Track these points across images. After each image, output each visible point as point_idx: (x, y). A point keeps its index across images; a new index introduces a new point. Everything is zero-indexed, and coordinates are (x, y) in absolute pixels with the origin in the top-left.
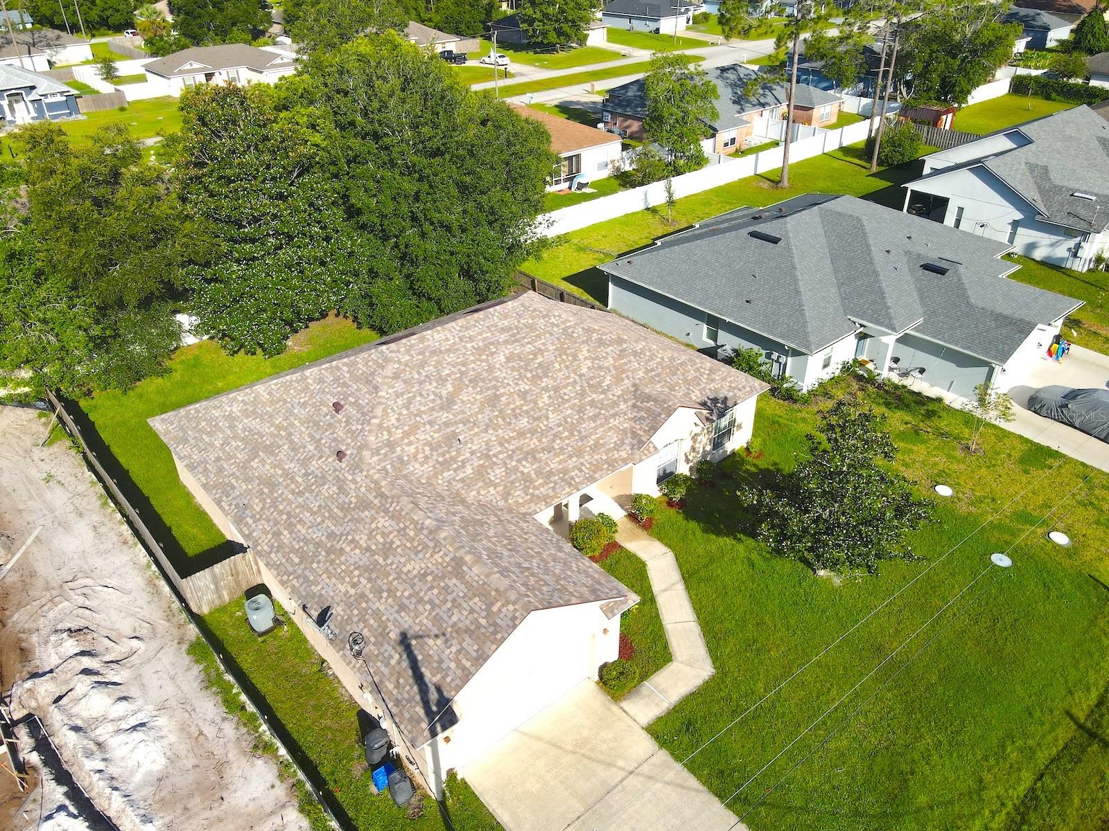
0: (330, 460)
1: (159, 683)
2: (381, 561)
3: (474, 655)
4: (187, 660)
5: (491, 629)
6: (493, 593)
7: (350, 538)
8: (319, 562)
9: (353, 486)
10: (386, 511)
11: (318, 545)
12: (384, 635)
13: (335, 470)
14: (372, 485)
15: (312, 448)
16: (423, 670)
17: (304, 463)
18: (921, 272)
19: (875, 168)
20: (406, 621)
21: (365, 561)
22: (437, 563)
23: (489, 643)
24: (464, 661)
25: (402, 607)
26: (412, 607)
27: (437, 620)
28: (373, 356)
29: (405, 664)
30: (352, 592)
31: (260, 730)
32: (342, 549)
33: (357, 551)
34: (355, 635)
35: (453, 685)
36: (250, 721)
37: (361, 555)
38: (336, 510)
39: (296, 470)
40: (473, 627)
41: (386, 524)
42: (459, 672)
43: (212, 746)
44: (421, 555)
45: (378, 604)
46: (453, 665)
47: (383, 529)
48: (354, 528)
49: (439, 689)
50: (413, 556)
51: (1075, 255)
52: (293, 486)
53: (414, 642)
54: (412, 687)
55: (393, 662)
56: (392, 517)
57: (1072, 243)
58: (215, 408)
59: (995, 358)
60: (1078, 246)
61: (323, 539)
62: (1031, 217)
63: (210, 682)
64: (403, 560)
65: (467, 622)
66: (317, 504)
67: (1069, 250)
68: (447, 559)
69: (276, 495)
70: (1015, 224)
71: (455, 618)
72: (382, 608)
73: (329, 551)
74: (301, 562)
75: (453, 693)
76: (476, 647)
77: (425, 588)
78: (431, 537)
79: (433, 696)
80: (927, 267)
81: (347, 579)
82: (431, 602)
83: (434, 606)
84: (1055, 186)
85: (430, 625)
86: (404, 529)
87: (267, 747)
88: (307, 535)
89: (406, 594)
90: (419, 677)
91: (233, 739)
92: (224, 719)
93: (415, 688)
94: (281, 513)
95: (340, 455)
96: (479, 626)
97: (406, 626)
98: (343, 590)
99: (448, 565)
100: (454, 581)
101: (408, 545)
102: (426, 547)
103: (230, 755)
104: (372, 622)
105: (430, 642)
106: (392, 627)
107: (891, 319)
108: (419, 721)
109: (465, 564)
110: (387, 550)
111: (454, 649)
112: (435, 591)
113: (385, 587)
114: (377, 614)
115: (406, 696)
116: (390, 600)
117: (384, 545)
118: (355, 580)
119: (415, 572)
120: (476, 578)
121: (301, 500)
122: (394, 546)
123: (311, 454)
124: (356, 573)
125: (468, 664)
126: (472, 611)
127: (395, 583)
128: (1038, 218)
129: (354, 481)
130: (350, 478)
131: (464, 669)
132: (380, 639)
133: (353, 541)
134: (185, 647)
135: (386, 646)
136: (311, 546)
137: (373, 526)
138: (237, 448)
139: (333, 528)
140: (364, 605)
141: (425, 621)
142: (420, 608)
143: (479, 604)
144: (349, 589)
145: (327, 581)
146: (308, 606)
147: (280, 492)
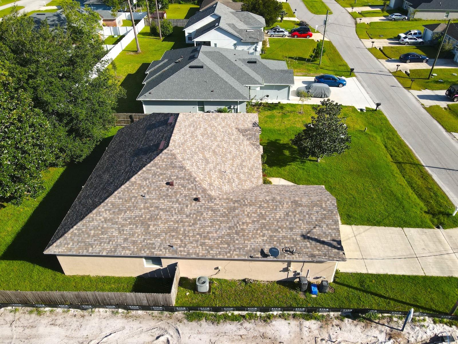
0: (193, 204)
1: (197, 339)
2: (264, 221)
3: (333, 223)
4: (194, 324)
5: (330, 212)
6: (318, 202)
7: (241, 223)
8: (237, 240)
9: (218, 206)
10: (245, 205)
11: (229, 235)
12: (295, 241)
13: (201, 206)
14: (227, 201)
15: (177, 205)
16: (322, 239)
17: (181, 212)
18: (249, 64)
19: (162, 38)
20: (298, 231)
21: (257, 226)
22: (287, 208)
23: (334, 217)
24: (332, 227)
25: (291, 229)
26: (295, 226)
27: (308, 223)
28: (163, 157)
29: (314, 243)
30: (265, 238)
31: (258, 315)
32: (242, 229)
33: (250, 225)
34: (284, 249)
35: (337, 235)
36: (251, 317)
37: (253, 225)
38: (221, 219)
39: (179, 217)
40: (323, 216)
41: (251, 209)
42: (334, 231)
43: (251, 335)
44: (278, 209)
45: (281, 235)
46: (330, 231)
47: (252, 211)
48: (238, 219)
49: (334, 240)
50: (276, 211)
51: (256, 50)
52: (186, 224)
53: (309, 235)
54: (324, 247)
55: (309, 245)
56: (250, 205)
57: (254, 47)
58: (89, 222)
59: (291, 83)
60: (256, 47)
61: (228, 231)
62: (240, 42)
63: (216, 320)
64: (273, 215)
65: (320, 216)
66: (209, 222)
67: (254, 49)
68: (290, 204)
69: (182, 232)
70: (235, 45)
71: (314, 218)
72: (284, 234)
73: (237, 233)
74: (229, 245)
75: (339, 238)
76: (331, 221)
77: (293, 218)
78: (275, 201)
79: (335, 243)
80: (249, 62)
81: (258, 236)
82: (300, 220)
83: (303, 220)
84: (240, 30)
85: (308, 226)
86: (260, 205)
87: (269, 317)
88: (218, 235)
89: (288, 224)
90: (323, 243)
91: (255, 326)
92: (241, 324)
93: (326, 246)
94: (194, 236)
95: (196, 199)
96: (325, 215)
97: (300, 233)
98: (261, 240)
99: (292, 205)
100: (300, 208)
101: (268, 209)
102: (277, 206)
103: (261, 331)
104: (285, 241)
105: (314, 230)
106: (295, 237)
107: (258, 82)
108: (338, 253)
109: (298, 201)
110: (262, 216)
111: (325, 226)
112: (297, 216)
113: (277, 228)
114: (284, 237)
115: (326, 251)
116: (284, 230)
117: (259, 215)
118: (261, 234)
119: (283, 216)
120: (307, 202)
121: (198, 226)
122: (263, 213)
123: (180, 208)
124: (259, 232)
125: (335, 227)
126: (317, 212)
127: (279, 224)
128: (242, 41)
129: (216, 204)
130: (213, 204)
131: (334, 229)
132: (296, 243)
133: (243, 223)
134: (185, 321)
135: (300, 244)
136: (226, 237)
137: (246, 213)
138: (131, 229)
139: (228, 225)
140: (275, 239)
141: (305, 226)
142: (298, 224)
143: (317, 208)
144: (263, 238)
145: (250, 242)
146: (252, 255)
147: (182, 230)
